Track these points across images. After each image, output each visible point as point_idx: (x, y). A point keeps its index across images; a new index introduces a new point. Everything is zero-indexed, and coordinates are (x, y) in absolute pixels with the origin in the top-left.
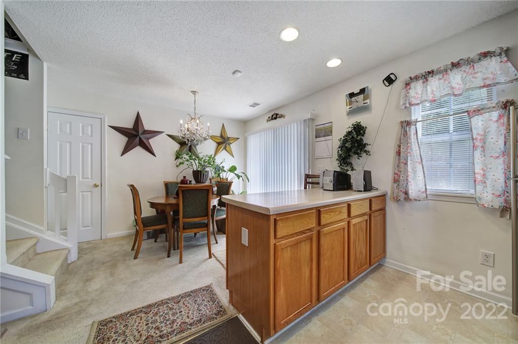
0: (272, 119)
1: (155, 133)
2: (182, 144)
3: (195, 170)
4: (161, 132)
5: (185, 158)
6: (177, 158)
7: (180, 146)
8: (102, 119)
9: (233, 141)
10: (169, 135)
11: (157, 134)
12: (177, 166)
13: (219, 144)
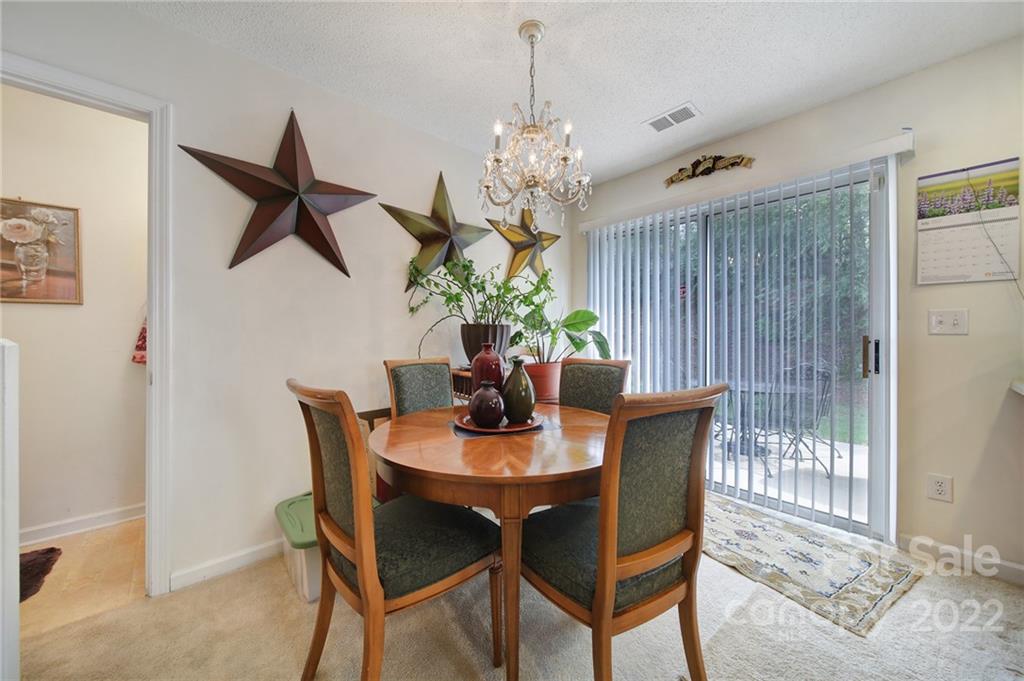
0: (694, 175)
1: (348, 196)
2: (426, 240)
3: (471, 322)
4: (365, 195)
5: (436, 285)
6: (412, 283)
7: (420, 245)
8: (156, 119)
9: (550, 242)
10: (390, 210)
11: (352, 197)
12: (412, 310)
13: (517, 248)
